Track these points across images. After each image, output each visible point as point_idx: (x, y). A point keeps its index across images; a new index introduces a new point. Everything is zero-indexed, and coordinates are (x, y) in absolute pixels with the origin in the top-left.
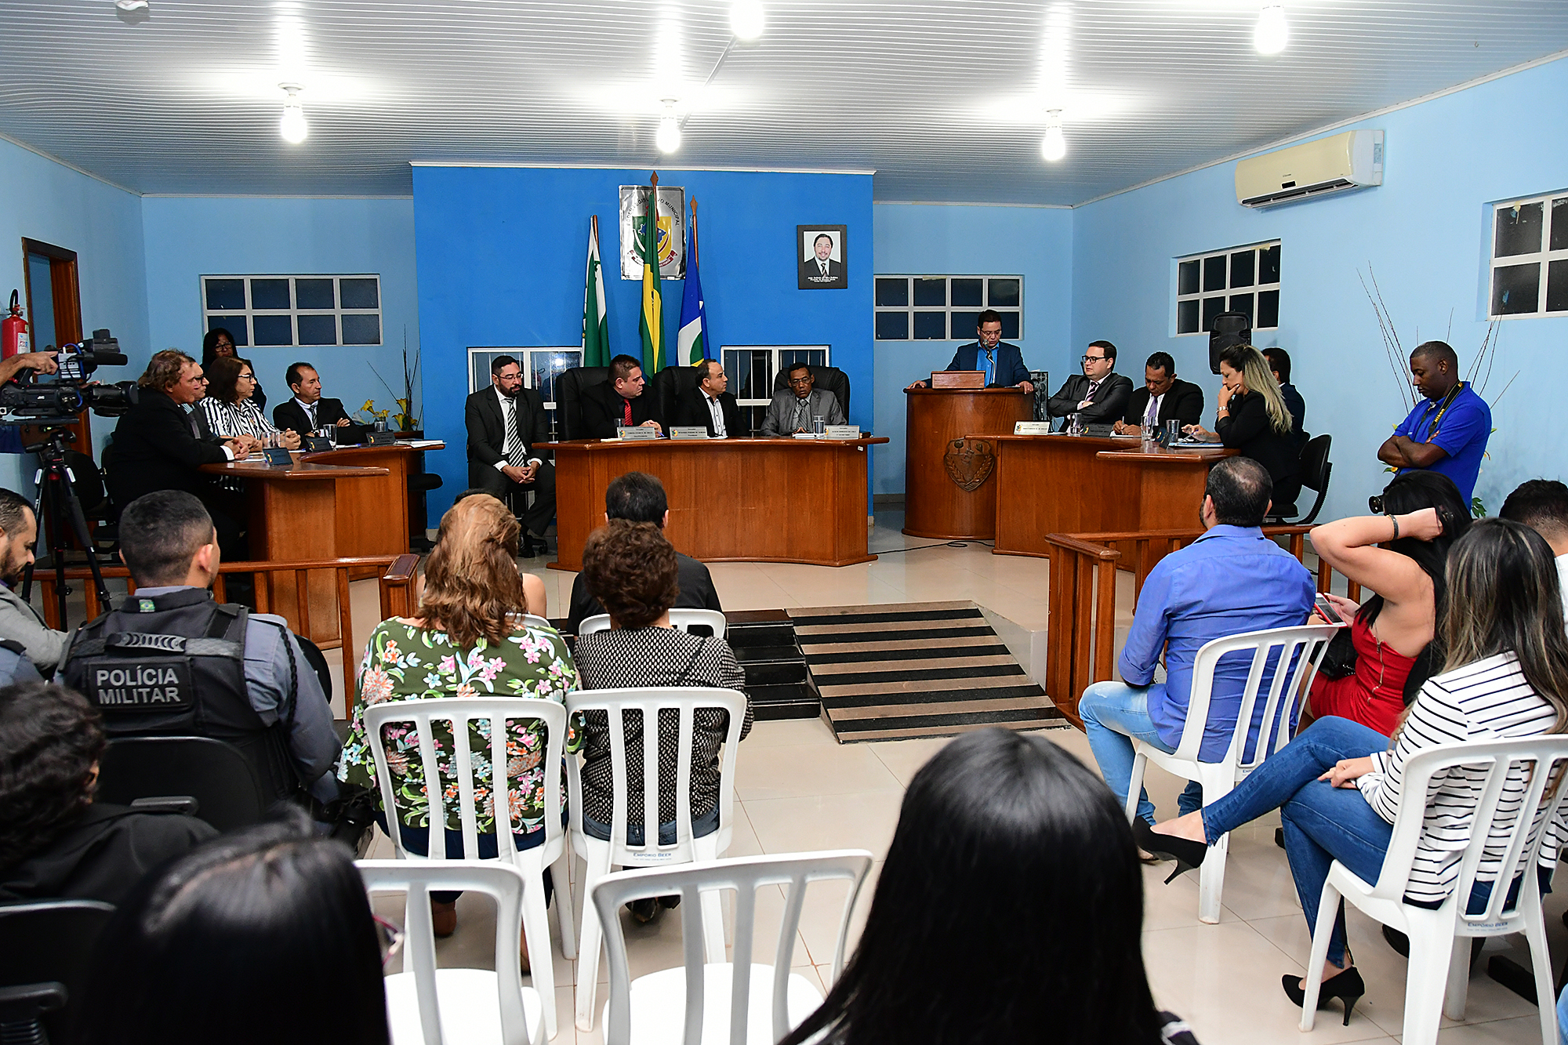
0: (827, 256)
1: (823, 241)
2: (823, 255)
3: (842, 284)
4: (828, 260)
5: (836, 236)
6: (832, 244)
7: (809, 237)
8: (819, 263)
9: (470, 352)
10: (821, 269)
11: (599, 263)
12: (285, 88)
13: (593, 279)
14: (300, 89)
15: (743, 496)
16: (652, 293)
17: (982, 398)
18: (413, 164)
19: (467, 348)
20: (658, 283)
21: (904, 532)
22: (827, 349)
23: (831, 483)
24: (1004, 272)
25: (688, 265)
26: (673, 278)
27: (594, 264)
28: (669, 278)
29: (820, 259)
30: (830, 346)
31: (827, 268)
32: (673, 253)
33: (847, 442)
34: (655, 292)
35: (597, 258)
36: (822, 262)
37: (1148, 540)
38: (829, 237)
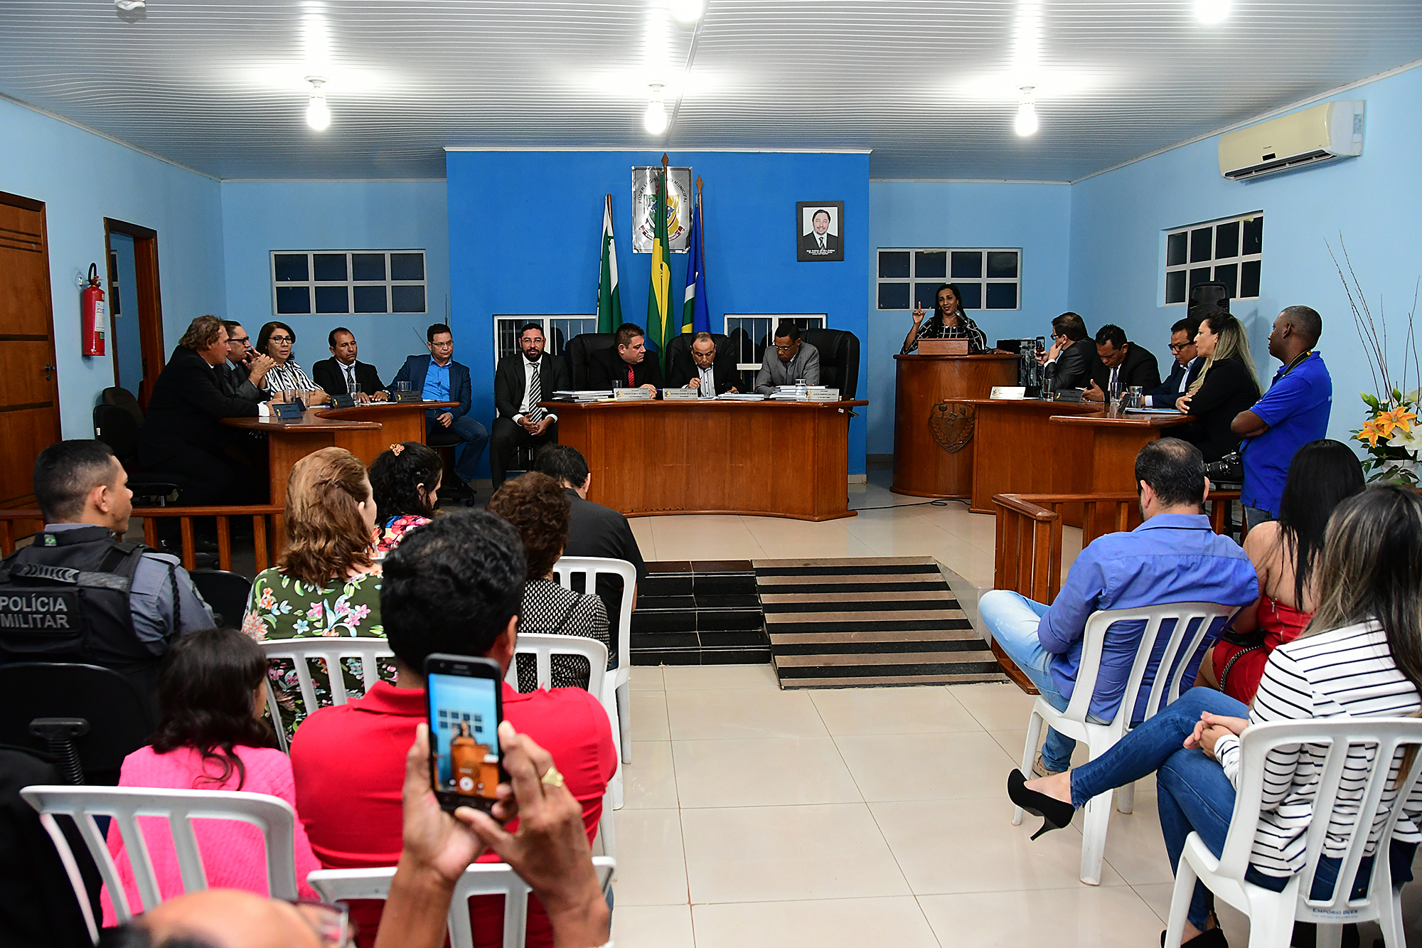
0: (825, 230)
1: (822, 216)
2: (821, 229)
3: (838, 256)
4: (826, 234)
5: (833, 211)
6: (830, 219)
7: (808, 212)
8: (817, 237)
9: (496, 319)
10: (819, 242)
11: (612, 238)
12: (311, 81)
13: (607, 253)
14: (324, 82)
15: (731, 455)
16: (661, 265)
17: (967, 364)
18: (447, 149)
19: (493, 315)
20: (668, 256)
21: (892, 490)
22: (824, 317)
23: (811, 443)
24: (1001, 244)
25: (695, 238)
26: (680, 252)
27: (608, 238)
28: (676, 251)
29: (818, 233)
30: (826, 314)
31: (825, 242)
32: (680, 228)
33: (825, 404)
34: (664, 265)
35: (610, 234)
36: (820, 236)
37: (1095, 502)
38: (827, 213)
